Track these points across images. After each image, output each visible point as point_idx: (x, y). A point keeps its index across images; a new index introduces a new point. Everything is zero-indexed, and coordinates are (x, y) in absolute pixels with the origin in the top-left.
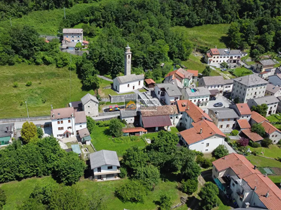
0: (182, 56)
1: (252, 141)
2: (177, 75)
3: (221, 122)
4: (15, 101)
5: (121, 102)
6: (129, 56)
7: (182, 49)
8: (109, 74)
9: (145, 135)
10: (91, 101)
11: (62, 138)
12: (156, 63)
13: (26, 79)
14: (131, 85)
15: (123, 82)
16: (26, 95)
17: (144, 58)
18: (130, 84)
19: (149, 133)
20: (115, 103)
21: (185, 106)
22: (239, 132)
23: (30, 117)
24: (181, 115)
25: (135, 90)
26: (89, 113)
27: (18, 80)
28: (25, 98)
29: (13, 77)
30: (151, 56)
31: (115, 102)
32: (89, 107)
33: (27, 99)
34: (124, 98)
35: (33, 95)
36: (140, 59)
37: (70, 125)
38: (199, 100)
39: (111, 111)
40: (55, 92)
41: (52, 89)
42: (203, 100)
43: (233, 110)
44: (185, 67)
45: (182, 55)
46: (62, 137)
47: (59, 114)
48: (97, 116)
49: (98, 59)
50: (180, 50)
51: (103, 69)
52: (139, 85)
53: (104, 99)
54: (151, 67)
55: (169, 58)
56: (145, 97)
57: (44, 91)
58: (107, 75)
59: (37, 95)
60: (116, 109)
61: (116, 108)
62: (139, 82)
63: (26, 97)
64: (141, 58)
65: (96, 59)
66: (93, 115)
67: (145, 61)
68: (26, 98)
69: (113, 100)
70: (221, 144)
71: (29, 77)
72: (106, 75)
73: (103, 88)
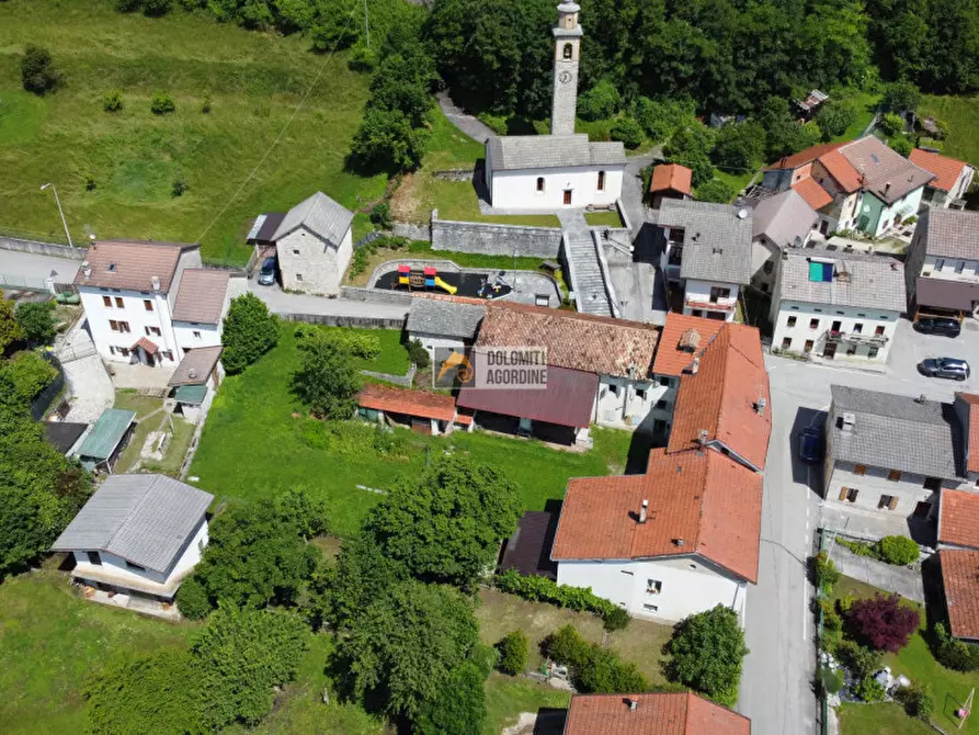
0: (950, 69)
1: (948, 629)
2: (826, 170)
3: (849, 473)
4: (77, 169)
5: (476, 251)
6: (568, 47)
7: (955, 37)
8: (501, 113)
9: (463, 436)
10: (301, 231)
11: (132, 363)
12: (765, 93)
13: (170, 82)
14: (556, 182)
15: (511, 166)
16: (127, 150)
17: (700, 61)
18: (548, 178)
19: (489, 432)
20: (449, 252)
21: (691, 350)
22: (925, 553)
23: (76, 246)
24: (664, 389)
25: (571, 211)
26: (299, 276)
27: (141, 84)
28: (117, 164)
29: (125, 66)
30: (747, 56)
31: (450, 249)
32: (296, 252)
33: (124, 167)
34: (490, 236)
35: (154, 154)
36: (674, 64)
37: (151, 319)
38: (837, 325)
39: (404, 287)
40: (239, 157)
41: (235, 143)
42: (859, 327)
43: (946, 428)
44: (934, 129)
45: (954, 66)
46: (128, 359)
47: (112, 267)
48: (332, 297)
49: (460, 39)
50: (943, 38)
51: (473, 88)
52: (600, 187)
53: (407, 226)
54: (739, 107)
55: (872, 71)
56: (592, 253)
57: (200, 146)
58: (494, 114)
59: (167, 158)
60: (429, 282)
61: (431, 277)
62: (601, 174)
63: (121, 159)
64: (683, 60)
65: (451, 36)
66: (319, 291)
67: (709, 73)
68: (122, 163)
69: (443, 237)
70: (727, 605)
71: (183, 75)
72: (489, 116)
73: (434, 174)
